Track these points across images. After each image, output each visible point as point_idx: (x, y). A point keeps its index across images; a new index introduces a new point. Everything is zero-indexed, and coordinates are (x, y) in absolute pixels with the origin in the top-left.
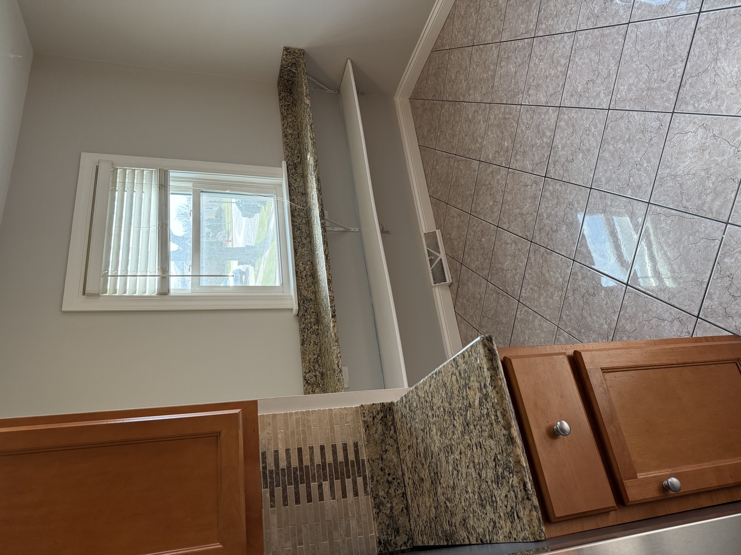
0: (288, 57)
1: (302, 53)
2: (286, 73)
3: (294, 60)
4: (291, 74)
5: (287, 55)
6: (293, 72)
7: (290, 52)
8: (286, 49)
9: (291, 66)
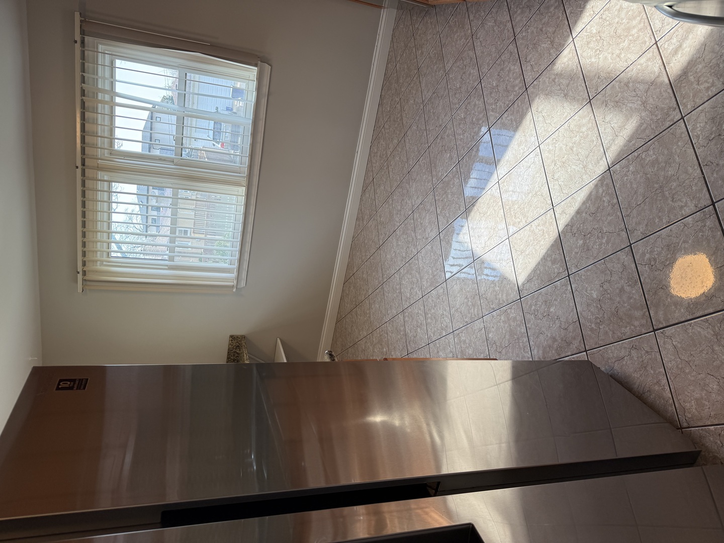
0: (233, 341)
1: (244, 337)
2: (232, 354)
3: (238, 344)
4: (236, 355)
5: (232, 340)
6: (237, 353)
7: (234, 338)
8: (231, 336)
9: (236, 349)
